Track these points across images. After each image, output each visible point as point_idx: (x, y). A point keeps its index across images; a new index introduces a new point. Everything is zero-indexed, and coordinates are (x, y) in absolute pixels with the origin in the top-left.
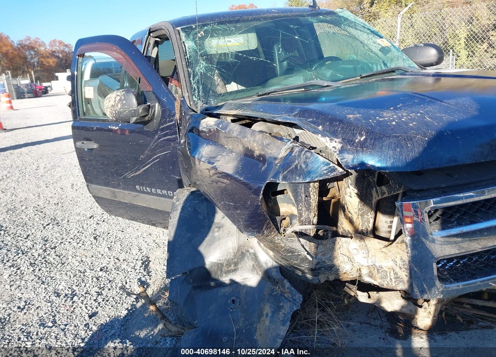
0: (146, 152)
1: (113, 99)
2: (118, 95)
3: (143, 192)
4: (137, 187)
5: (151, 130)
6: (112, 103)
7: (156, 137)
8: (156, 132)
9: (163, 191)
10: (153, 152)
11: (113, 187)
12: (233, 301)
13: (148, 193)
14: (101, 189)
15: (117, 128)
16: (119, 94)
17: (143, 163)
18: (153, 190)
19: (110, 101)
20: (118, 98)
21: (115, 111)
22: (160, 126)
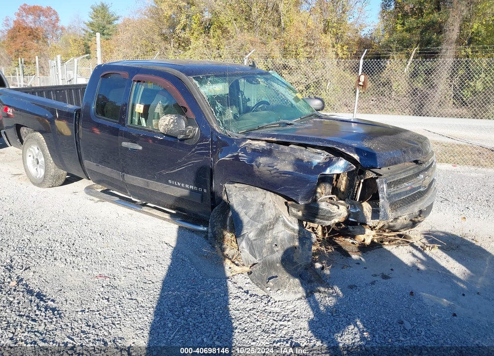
0: (184, 158)
1: (168, 120)
2: (172, 119)
3: (174, 185)
4: (169, 181)
5: (190, 144)
6: (166, 122)
7: (193, 150)
8: (193, 146)
9: (190, 186)
10: (189, 159)
11: (148, 179)
12: (276, 245)
13: (178, 186)
14: (136, 178)
15: (162, 138)
16: (172, 117)
17: (180, 165)
18: (183, 185)
19: (165, 121)
20: (172, 120)
21: (168, 129)
22: (197, 143)
